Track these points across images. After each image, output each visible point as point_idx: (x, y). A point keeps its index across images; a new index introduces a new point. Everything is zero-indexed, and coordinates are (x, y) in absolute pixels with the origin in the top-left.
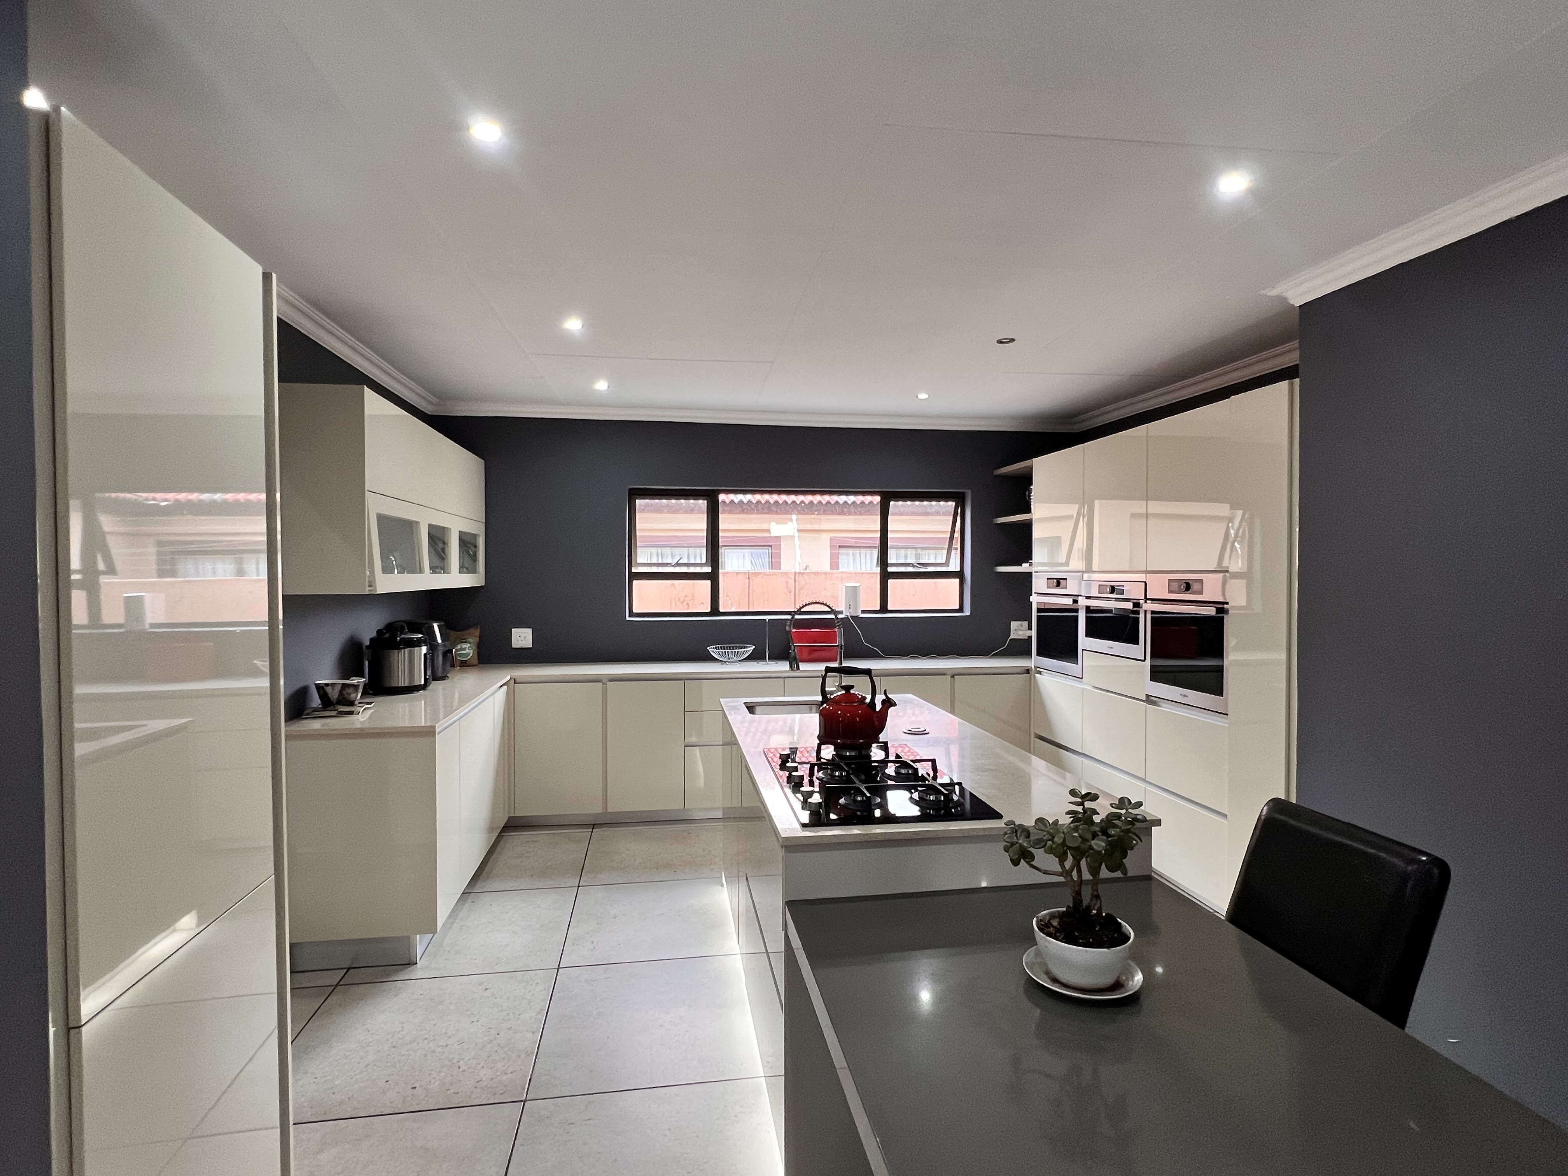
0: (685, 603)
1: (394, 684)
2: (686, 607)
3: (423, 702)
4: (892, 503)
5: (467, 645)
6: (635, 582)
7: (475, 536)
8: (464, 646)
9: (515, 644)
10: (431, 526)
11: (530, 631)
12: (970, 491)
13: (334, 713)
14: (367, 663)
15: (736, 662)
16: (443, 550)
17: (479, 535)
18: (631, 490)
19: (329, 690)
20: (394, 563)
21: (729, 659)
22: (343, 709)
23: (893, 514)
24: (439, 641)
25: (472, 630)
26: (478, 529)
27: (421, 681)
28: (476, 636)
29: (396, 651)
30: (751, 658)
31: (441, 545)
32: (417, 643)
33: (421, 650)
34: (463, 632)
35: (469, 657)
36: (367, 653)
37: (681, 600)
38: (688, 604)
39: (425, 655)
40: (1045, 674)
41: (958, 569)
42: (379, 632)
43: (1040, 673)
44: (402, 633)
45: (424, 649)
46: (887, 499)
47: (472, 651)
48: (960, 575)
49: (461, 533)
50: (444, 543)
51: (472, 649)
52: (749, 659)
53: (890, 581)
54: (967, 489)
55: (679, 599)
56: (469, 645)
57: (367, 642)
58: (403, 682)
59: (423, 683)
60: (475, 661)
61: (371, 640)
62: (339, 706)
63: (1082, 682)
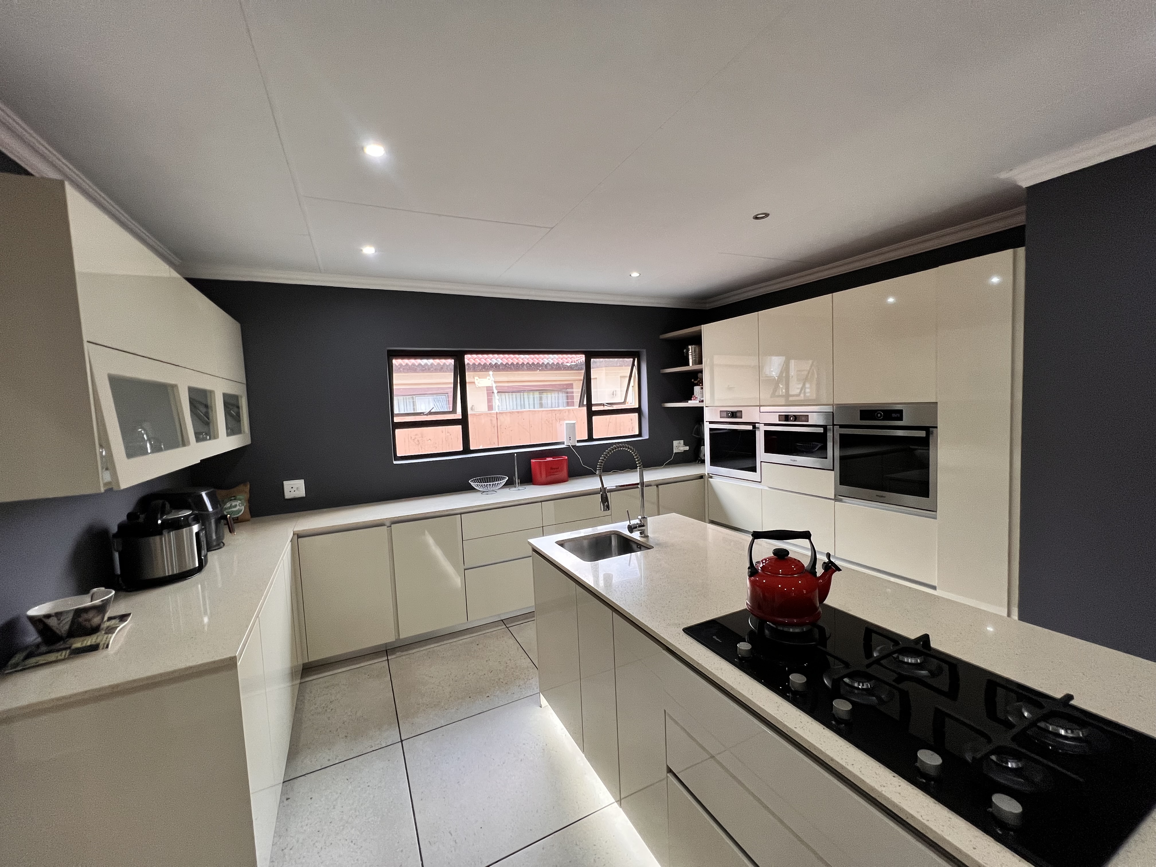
1: (159, 574)
3: (199, 586)
4: (592, 360)
5: (237, 503)
6: (397, 431)
7: (236, 397)
8: (234, 504)
9: (288, 495)
10: (191, 390)
11: (302, 482)
12: (645, 350)
13: (65, 654)
14: (116, 555)
15: (494, 491)
16: (207, 415)
17: (241, 397)
18: (389, 351)
19: (53, 622)
20: (145, 436)
21: (489, 489)
22: (78, 643)
23: (593, 368)
24: (210, 509)
25: (241, 487)
26: (240, 390)
27: (195, 564)
28: (246, 492)
29: (157, 538)
31: (204, 410)
32: (186, 523)
33: (191, 531)
34: (232, 490)
35: (241, 513)
36: (117, 544)
39: (197, 534)
40: (715, 478)
41: (637, 406)
42: (129, 515)
43: (711, 477)
44: (163, 514)
45: (195, 528)
46: (590, 355)
47: (243, 507)
48: (638, 410)
49: (225, 395)
50: (206, 406)
51: (243, 505)
52: (504, 487)
53: (593, 417)
54: (642, 349)
56: (239, 502)
57: (114, 529)
58: (170, 569)
59: (197, 565)
60: (248, 516)
61: (121, 526)
62: (72, 640)
63: (761, 484)
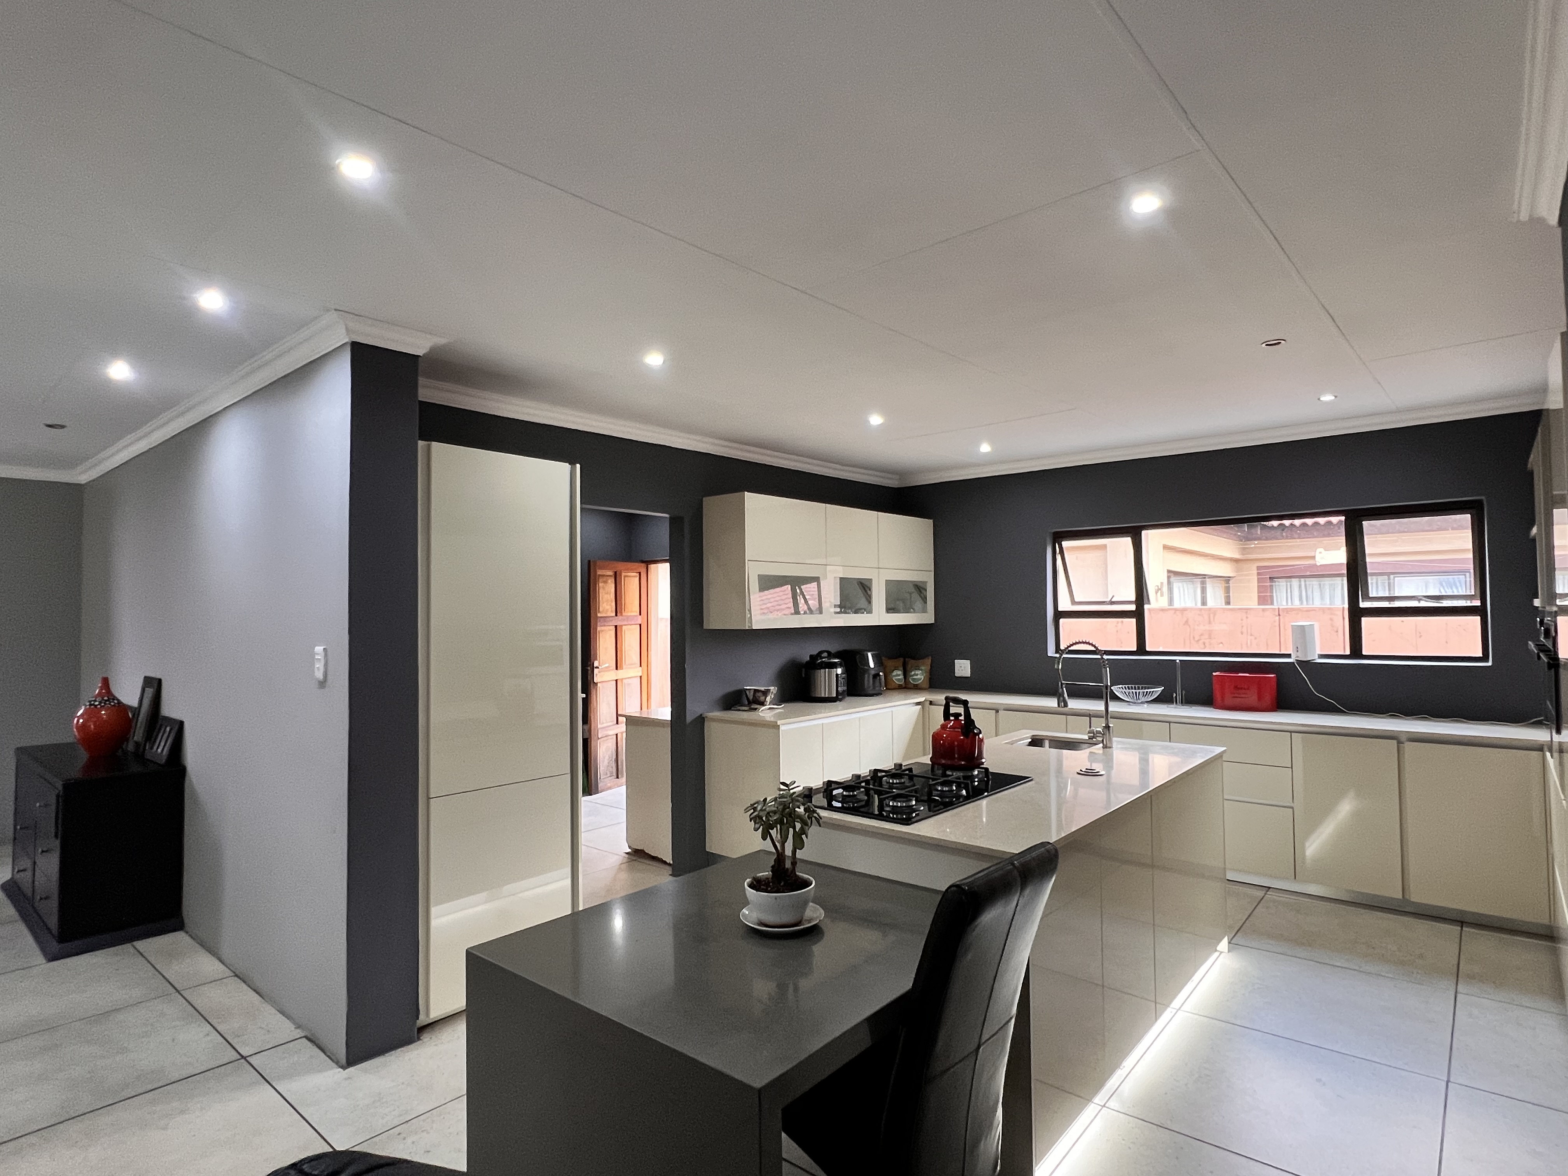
0: (1201, 642)
2: (1202, 646)
5: (919, 672)
6: (1062, 620)
7: (924, 583)
8: (917, 672)
9: (958, 673)
10: (842, 578)
11: (968, 662)
12: (1484, 498)
15: (1142, 703)
17: (928, 583)
18: (1056, 534)
21: (1137, 700)
24: (871, 665)
25: (925, 660)
26: (927, 578)
27: (833, 695)
28: (927, 666)
30: (1158, 700)
33: (835, 671)
35: (920, 682)
37: (1196, 639)
38: (1204, 644)
41: (1476, 604)
45: (838, 671)
46: (1356, 518)
48: (1481, 611)
49: (891, 582)
50: (864, 591)
51: (924, 676)
52: (1157, 700)
53: (1364, 619)
54: (1478, 495)
55: (1194, 638)
56: (921, 672)
58: (823, 694)
60: (926, 685)
